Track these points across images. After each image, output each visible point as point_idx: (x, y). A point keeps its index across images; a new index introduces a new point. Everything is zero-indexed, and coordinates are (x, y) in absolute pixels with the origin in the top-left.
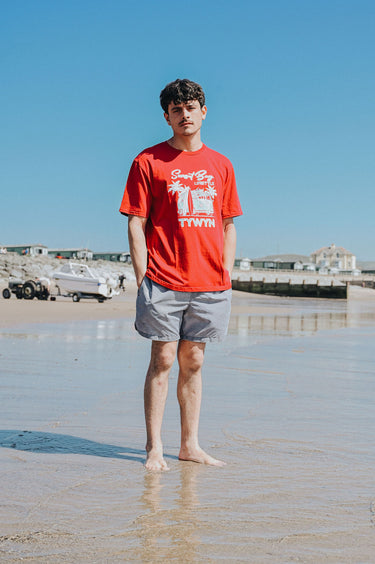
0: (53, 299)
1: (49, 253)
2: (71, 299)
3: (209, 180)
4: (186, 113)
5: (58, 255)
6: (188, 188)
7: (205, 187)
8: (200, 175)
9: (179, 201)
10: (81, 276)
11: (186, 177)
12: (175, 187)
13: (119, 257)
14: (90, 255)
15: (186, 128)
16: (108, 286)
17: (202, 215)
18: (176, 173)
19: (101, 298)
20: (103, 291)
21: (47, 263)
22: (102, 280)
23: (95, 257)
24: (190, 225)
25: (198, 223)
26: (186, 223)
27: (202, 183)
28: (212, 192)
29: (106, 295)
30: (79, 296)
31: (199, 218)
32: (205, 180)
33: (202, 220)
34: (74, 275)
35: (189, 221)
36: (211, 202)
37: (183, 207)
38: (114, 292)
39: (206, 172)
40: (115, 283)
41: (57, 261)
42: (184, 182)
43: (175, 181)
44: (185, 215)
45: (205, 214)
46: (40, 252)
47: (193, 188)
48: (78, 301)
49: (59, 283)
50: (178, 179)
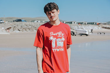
0: (75, 35)
1: (77, 23)
2: (79, 35)
3: (62, 35)
4: (52, 14)
5: (79, 23)
6: (55, 38)
7: (61, 38)
8: (59, 34)
9: (52, 43)
10: (82, 30)
11: (55, 34)
12: (51, 38)
13: (94, 23)
14: (86, 23)
15: (53, 19)
16: (89, 32)
17: (60, 47)
18: (52, 33)
19: (87, 35)
20: (87, 33)
21: (76, 25)
22: (87, 31)
23: (88, 24)
24: (55, 51)
25: (58, 50)
26: (54, 50)
27: (60, 36)
28: (63, 39)
29: (88, 34)
30: (82, 35)
31: (59, 48)
32: (61, 35)
33: (60, 49)
34: (80, 29)
35: (55, 50)
36: (63, 42)
37: (53, 45)
38: (90, 34)
39: (61, 32)
40: (90, 31)
41: (78, 25)
42: (54, 36)
43: (51, 36)
44: (54, 47)
45: (61, 47)
46: (75, 23)
47: (57, 38)
48: (81, 36)
49: (77, 31)
50: (52, 35)
